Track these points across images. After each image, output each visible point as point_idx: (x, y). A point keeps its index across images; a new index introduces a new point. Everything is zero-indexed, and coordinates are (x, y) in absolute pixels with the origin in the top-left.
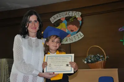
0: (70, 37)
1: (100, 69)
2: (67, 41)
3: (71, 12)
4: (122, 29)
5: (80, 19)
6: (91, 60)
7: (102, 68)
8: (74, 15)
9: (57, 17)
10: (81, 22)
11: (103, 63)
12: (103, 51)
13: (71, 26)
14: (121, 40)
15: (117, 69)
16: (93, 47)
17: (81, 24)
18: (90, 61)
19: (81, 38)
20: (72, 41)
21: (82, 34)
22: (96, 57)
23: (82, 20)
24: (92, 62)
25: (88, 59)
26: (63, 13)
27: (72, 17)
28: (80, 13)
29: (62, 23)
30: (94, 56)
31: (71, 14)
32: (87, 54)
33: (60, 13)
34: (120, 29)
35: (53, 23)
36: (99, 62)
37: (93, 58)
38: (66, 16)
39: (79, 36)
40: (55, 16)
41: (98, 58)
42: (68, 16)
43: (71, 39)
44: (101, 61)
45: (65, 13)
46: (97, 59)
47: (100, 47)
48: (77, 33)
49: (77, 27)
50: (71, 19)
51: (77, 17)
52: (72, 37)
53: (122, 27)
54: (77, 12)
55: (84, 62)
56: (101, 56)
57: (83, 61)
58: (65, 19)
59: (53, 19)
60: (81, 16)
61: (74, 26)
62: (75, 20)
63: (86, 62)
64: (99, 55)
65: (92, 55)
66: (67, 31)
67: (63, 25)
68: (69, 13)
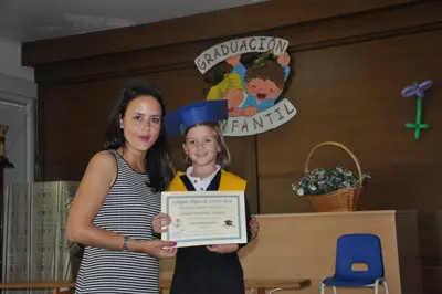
0: (256, 117)
1: (346, 213)
2: (245, 126)
3: (258, 38)
4: (410, 91)
5: (284, 60)
6: (316, 185)
7: (349, 208)
8: (266, 50)
9: (217, 53)
10: (287, 70)
11: (352, 194)
12: (353, 156)
13: (257, 82)
14: (409, 125)
15: (394, 212)
17: (287, 75)
18: (314, 188)
19: (288, 118)
20: (262, 126)
21: (291, 106)
22: (333, 177)
24: (320, 192)
25: (308, 182)
26: (234, 41)
27: (261, 53)
28: (285, 43)
29: (230, 72)
30: (325, 175)
32: (307, 165)
34: (404, 92)
35: (203, 72)
36: (340, 191)
37: (324, 179)
39: (283, 112)
40: (211, 51)
41: (339, 179)
42: (249, 50)
43: (259, 121)
44: (348, 189)
45: (240, 41)
46: (334, 181)
47: (343, 147)
48: (276, 102)
49: (277, 84)
50: (257, 61)
51: (276, 53)
52: (262, 114)
53: (411, 84)
54: (277, 40)
55: (296, 192)
56: (347, 172)
57: (294, 189)
59: (204, 62)
60: (287, 51)
63: (301, 192)
64: (340, 170)
65: (320, 170)
66: (246, 96)
67: (235, 78)
68: (253, 42)
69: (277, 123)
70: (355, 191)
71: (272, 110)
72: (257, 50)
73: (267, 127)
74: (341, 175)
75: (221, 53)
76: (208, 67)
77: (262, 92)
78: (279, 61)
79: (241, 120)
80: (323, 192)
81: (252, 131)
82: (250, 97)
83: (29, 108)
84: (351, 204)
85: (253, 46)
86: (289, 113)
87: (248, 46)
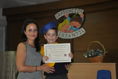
0: (73, 33)
1: (100, 63)
2: (70, 36)
3: (74, 9)
5: (82, 16)
6: (91, 54)
8: (77, 13)
9: (62, 13)
10: (83, 19)
11: (102, 57)
13: (74, 22)
17: (83, 20)
18: (90, 55)
19: (83, 33)
20: (75, 36)
21: (84, 30)
22: (96, 52)
23: (84, 17)
24: (92, 57)
25: (88, 54)
26: (67, 10)
28: (83, 11)
30: (94, 51)
31: (75, 11)
32: (88, 48)
33: (64, 10)
35: (57, 19)
36: (98, 57)
37: (93, 53)
38: (70, 13)
40: (60, 13)
41: (98, 53)
42: (71, 13)
44: (101, 56)
45: (69, 10)
47: (100, 43)
48: (79, 29)
49: (80, 23)
50: (74, 16)
51: (80, 14)
52: (75, 32)
54: (80, 10)
55: (85, 56)
56: (101, 51)
57: (84, 55)
61: (77, 22)
62: (77, 16)
63: (86, 56)
65: (92, 50)
66: (70, 26)
67: (67, 21)
68: (73, 10)
69: (79, 35)
70: (103, 57)
71: (78, 31)
72: (74, 13)
74: (99, 52)
76: (59, 17)
77: (75, 26)
78: (80, 16)
79: (68, 34)
80: (93, 57)
81: (72, 37)
84: (102, 61)
85: (73, 11)
86: (83, 32)
87: (71, 11)
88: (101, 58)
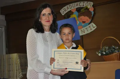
0: (82, 29)
1: (116, 61)
6: (105, 52)
7: (118, 60)
8: (85, 6)
9: (68, 8)
16: (107, 38)
18: (104, 53)
20: (84, 32)
21: (94, 25)
22: (111, 49)
24: (107, 54)
25: (102, 51)
26: (74, 4)
27: (83, 7)
28: (92, 3)
29: (72, 14)
30: (108, 48)
33: (70, 5)
35: (63, 15)
36: (114, 54)
37: (108, 50)
38: (77, 7)
42: (79, 6)
43: (83, 31)
44: (117, 53)
45: (76, 3)
46: (112, 50)
47: (115, 38)
50: (82, 10)
51: (89, 7)
54: (89, 2)
55: (98, 55)
56: (116, 47)
57: (97, 53)
58: (76, 10)
59: (63, 11)
60: (93, 6)
61: (86, 17)
63: (100, 55)
64: (114, 47)
65: (106, 47)
68: (80, 3)
72: (82, 6)
73: (86, 32)
75: (69, 8)
76: (65, 13)
77: (84, 21)
78: (90, 10)
81: (81, 34)
82: (80, 22)
83: (3, 29)
84: (118, 58)
85: (80, 5)
86: (94, 28)
87: (78, 5)
88: (117, 56)
